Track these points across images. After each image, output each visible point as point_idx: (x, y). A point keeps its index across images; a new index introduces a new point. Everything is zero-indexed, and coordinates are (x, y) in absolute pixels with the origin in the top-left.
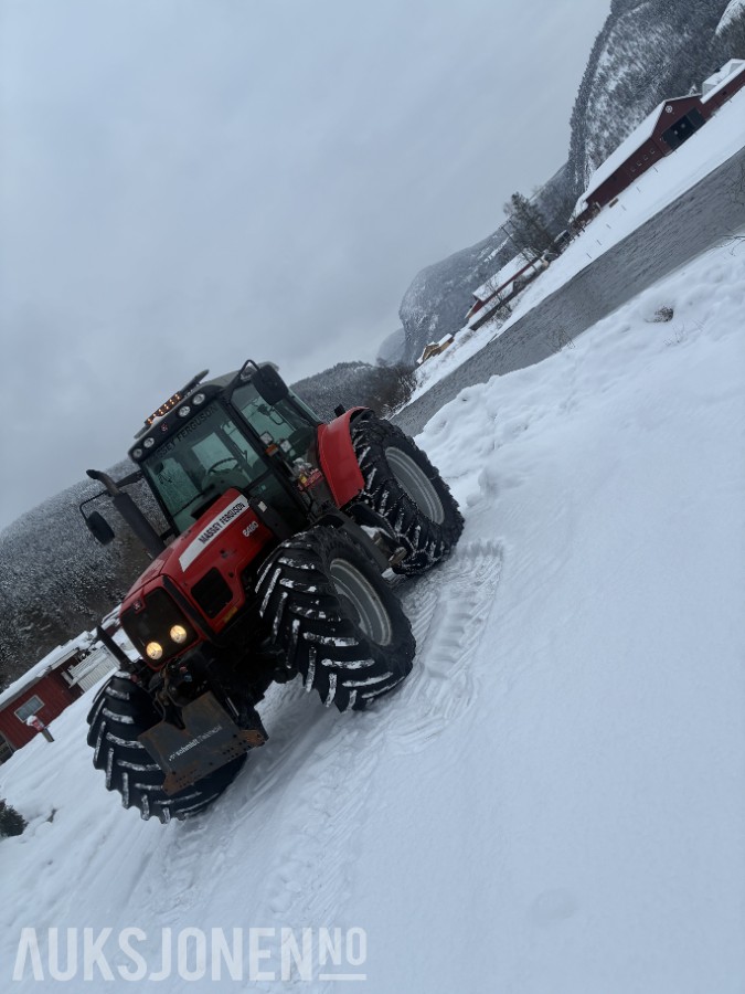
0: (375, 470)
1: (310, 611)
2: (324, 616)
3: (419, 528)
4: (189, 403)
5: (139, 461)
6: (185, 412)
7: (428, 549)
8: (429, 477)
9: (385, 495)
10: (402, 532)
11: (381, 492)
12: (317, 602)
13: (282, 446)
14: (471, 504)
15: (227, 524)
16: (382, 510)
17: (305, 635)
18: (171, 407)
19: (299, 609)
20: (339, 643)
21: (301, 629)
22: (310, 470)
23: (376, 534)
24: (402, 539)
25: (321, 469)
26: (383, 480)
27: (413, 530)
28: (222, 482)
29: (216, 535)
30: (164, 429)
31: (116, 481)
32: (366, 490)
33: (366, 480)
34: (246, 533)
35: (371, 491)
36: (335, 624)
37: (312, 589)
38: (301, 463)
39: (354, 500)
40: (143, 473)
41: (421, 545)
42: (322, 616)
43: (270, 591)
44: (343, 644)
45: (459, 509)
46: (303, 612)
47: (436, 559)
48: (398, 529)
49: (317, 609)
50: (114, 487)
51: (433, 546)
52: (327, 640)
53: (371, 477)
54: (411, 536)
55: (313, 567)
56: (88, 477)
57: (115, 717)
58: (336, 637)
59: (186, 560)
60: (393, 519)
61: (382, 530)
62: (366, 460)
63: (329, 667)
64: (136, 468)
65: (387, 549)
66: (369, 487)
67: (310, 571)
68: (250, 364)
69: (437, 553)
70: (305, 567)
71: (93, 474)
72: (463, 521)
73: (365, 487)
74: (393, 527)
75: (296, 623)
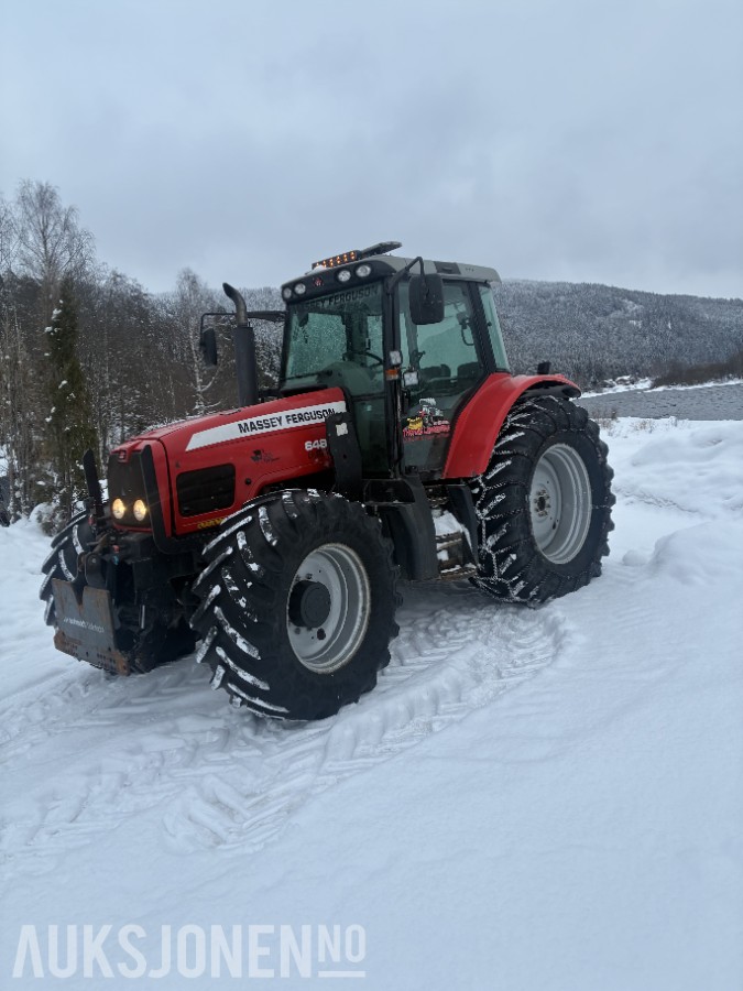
0: (509, 463)
1: (236, 588)
2: (243, 605)
3: (514, 557)
4: (353, 269)
5: (289, 302)
6: (344, 276)
7: (514, 584)
8: (593, 503)
9: (499, 498)
10: (494, 548)
11: (498, 491)
12: (249, 584)
13: (406, 376)
14: (626, 562)
15: (292, 425)
16: (486, 511)
17: (217, 609)
18: (343, 262)
19: (228, 577)
20: (241, 644)
21: (217, 601)
22: (436, 419)
23: (457, 533)
24: (489, 555)
25: (453, 424)
26: (512, 479)
27: (506, 555)
28: (339, 375)
29: (265, 430)
30: (318, 283)
31: (249, 310)
32: (484, 479)
33: (491, 466)
34: (308, 446)
35: (488, 483)
36: (249, 622)
37: (254, 567)
38: (429, 405)
39: (466, 479)
40: (286, 318)
41: (508, 575)
42: (242, 603)
43: (224, 535)
44: (244, 648)
45: (604, 560)
46: (231, 584)
47: (518, 598)
48: (491, 542)
49: (243, 592)
50: (242, 314)
51: (521, 585)
52: (231, 631)
53: (500, 467)
54: (502, 559)
55: (274, 543)
56: (222, 288)
57: (76, 540)
58: (243, 636)
59: (197, 441)
60: (492, 528)
61: (467, 534)
62: (509, 445)
63: (220, 657)
64: (281, 307)
65: (460, 556)
66: (489, 478)
67: (269, 544)
68: (418, 264)
69: (523, 594)
70: (269, 537)
71: (229, 290)
72: (598, 574)
73: (486, 474)
74: (487, 538)
75: (217, 590)
